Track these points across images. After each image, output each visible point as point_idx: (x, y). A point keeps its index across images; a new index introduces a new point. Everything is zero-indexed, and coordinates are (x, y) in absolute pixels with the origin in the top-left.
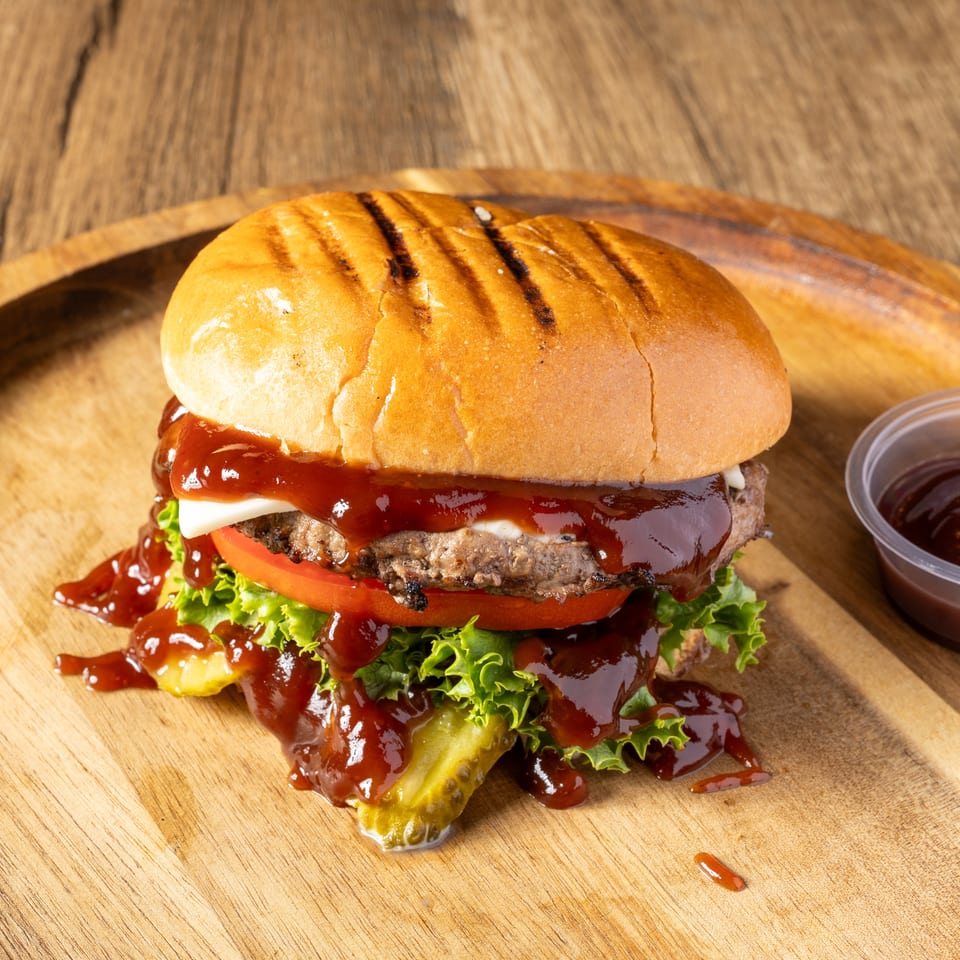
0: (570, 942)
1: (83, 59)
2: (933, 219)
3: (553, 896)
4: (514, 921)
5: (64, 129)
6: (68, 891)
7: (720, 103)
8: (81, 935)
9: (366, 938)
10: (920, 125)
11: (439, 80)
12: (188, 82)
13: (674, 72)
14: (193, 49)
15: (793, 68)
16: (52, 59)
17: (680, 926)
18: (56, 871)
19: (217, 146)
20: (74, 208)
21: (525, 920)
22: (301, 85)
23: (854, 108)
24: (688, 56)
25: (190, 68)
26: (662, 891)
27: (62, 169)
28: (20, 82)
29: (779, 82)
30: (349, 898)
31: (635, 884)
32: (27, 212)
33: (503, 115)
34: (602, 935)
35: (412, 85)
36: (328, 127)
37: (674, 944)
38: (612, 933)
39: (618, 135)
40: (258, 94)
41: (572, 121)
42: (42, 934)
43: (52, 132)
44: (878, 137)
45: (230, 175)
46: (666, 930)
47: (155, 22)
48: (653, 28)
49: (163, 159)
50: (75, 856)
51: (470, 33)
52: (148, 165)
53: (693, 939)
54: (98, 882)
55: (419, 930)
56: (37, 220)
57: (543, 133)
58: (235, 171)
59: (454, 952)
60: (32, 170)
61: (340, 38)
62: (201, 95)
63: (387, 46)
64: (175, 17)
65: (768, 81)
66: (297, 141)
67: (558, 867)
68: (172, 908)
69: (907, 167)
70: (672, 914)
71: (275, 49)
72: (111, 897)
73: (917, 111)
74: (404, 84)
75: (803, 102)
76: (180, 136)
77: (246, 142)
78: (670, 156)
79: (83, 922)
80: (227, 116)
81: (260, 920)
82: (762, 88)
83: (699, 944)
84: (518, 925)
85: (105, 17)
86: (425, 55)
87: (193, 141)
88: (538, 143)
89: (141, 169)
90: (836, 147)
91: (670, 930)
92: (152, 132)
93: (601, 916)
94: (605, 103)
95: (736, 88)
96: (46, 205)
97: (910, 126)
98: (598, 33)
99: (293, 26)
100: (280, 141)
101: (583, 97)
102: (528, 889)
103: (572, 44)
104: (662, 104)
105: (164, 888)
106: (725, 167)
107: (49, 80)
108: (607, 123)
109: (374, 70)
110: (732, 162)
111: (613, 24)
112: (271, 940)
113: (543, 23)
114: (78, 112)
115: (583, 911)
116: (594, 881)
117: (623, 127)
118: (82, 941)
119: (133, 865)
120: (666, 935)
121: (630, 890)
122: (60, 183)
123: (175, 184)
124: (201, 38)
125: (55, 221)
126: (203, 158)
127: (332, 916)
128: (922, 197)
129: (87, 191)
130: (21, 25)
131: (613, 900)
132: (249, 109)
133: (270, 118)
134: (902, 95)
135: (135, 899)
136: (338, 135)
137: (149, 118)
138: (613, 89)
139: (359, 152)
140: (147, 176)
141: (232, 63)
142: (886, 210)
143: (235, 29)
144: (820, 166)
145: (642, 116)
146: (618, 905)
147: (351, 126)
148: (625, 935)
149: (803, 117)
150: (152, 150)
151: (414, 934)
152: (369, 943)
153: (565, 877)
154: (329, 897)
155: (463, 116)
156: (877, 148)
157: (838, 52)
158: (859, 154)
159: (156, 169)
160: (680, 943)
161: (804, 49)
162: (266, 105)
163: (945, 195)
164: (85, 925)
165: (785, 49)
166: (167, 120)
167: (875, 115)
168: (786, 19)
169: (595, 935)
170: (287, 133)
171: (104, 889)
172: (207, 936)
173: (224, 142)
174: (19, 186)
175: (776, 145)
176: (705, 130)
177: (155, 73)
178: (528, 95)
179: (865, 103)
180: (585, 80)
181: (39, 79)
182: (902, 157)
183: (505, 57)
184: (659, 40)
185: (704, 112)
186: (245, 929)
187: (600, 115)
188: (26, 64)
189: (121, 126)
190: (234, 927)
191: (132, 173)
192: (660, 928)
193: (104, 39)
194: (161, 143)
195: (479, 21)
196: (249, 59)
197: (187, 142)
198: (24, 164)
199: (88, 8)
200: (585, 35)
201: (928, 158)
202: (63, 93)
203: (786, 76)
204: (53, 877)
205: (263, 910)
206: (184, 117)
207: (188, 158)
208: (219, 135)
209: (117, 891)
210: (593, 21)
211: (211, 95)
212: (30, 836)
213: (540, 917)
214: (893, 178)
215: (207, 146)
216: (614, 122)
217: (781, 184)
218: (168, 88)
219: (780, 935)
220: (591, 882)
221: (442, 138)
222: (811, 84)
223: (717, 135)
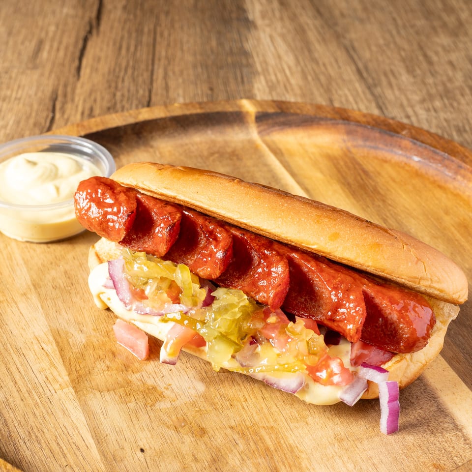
0: (240, 444)
1: (86, 40)
2: (463, 101)
3: (237, 423)
4: (217, 432)
5: (79, 69)
6: (22, 400)
7: (367, 55)
8: (23, 420)
9: (148, 433)
10: (455, 63)
11: (243, 46)
12: (132, 49)
13: (347, 42)
14: (134, 35)
15: (398, 39)
16: (72, 40)
17: (291, 442)
18: (19, 391)
19: (146, 75)
20: (85, 101)
21: (222, 432)
22: (182, 50)
23: (425, 56)
24: (353, 35)
25: (133, 43)
26: (287, 426)
27: (79, 85)
28: (58, 50)
29: (392, 46)
30: (145, 415)
31: (275, 421)
32: (64, 103)
33: (272, 61)
34: (255, 442)
35: (231, 49)
36: (195, 67)
37: (286, 450)
38: (260, 442)
39: (323, 68)
40: (163, 53)
41: (302, 63)
42: (7, 418)
43: (73, 71)
44: (437, 68)
45: (153, 87)
46: (285, 443)
47: (116, 24)
48: (336, 24)
49: (123, 81)
50: (29, 386)
51: (255, 27)
52: (116, 83)
53: (296, 448)
54: (36, 397)
55: (173, 432)
56: (69, 106)
57: (290, 68)
58: (155, 85)
59: (186, 443)
60: (65, 86)
61: (198, 30)
62: (138, 54)
63: (219, 33)
64: (125, 22)
65: (387, 45)
66: (181, 72)
67: (242, 410)
68: (66, 411)
69: (450, 80)
70: (289, 436)
71: (169, 35)
72: (40, 404)
73: (454, 57)
74: (227, 48)
75: (403, 54)
76: (130, 71)
77: (159, 73)
78: (346, 77)
79: (26, 414)
80: (150, 62)
81: (103, 420)
82: (385, 48)
83: (298, 450)
84: (217, 434)
85: (94, 23)
86: (236, 36)
87: (136, 73)
88: (287, 72)
89: (113, 85)
90: (418, 72)
91: (287, 443)
92: (117, 70)
93: (256, 434)
94: (316, 55)
95: (374, 48)
96: (73, 100)
97: (451, 63)
98: (312, 26)
99: (177, 25)
100: (174, 73)
101: (306, 53)
102: (226, 419)
103: (301, 31)
104: (341, 55)
105: (64, 403)
106: (370, 81)
107: (71, 48)
108: (317, 63)
109: (214, 43)
110: (373, 79)
111: (318, 22)
112: (106, 430)
113: (287, 23)
114: (84, 62)
115: (249, 431)
116: (257, 418)
117: (324, 65)
118: (23, 422)
119: (53, 392)
120: (284, 445)
121: (272, 424)
122: (78, 91)
123: (129, 91)
124: (137, 31)
125: (77, 106)
126: (140, 79)
127: (135, 422)
128: (457, 92)
129: (90, 94)
130: (57, 26)
131: (264, 427)
132: (159, 60)
133: (169, 63)
134: (446, 50)
135: (51, 406)
136: (200, 70)
137: (116, 64)
138: (319, 49)
139: (209, 77)
140: (116, 88)
141: (151, 40)
142: (442, 98)
143: (152, 26)
144: (412, 80)
145: (332, 60)
146: (265, 429)
147: (205, 66)
148: (266, 443)
149: (403, 60)
150: (118, 77)
151: (170, 433)
152: (149, 435)
153: (244, 415)
154: (136, 413)
155: (254, 62)
156: (436, 72)
157: (417, 33)
158: (429, 74)
159: (120, 85)
160: (290, 449)
161: (403, 32)
162: (167, 57)
163: (467, 91)
164: (26, 416)
165: (394, 32)
166: (124, 64)
167: (435, 58)
168: (394, 20)
169: (252, 442)
170: (177, 69)
171: (38, 401)
172: (78, 425)
173: (149, 73)
174: (60, 92)
175: (392, 72)
176: (360, 65)
177: (118, 45)
178: (282, 53)
179: (430, 54)
180: (307, 46)
181: (67, 48)
182: (448, 76)
183: (271, 37)
184: (339, 29)
185: (360, 58)
186: (96, 423)
187: (315, 60)
188: (60, 42)
189: (104, 67)
190: (91, 423)
191: (110, 87)
192: (282, 441)
193: (94, 32)
194: (122, 74)
195: (259, 22)
196: (158, 39)
197: (133, 73)
198: (62, 83)
199: (86, 19)
200: (306, 27)
201: (459, 76)
202: (77, 54)
203: (395, 43)
204: (17, 393)
205: (106, 417)
206: (131, 63)
207: (134, 80)
208: (147, 70)
209: (43, 402)
210: (309, 22)
211: (143, 54)
212: (12, 375)
213: (229, 431)
214: (444, 84)
215: (142, 75)
216: (321, 63)
217: (395, 88)
218: (124, 51)
219: (337, 450)
220: (255, 418)
221: (245, 70)
222: (406, 46)
223: (366, 68)
